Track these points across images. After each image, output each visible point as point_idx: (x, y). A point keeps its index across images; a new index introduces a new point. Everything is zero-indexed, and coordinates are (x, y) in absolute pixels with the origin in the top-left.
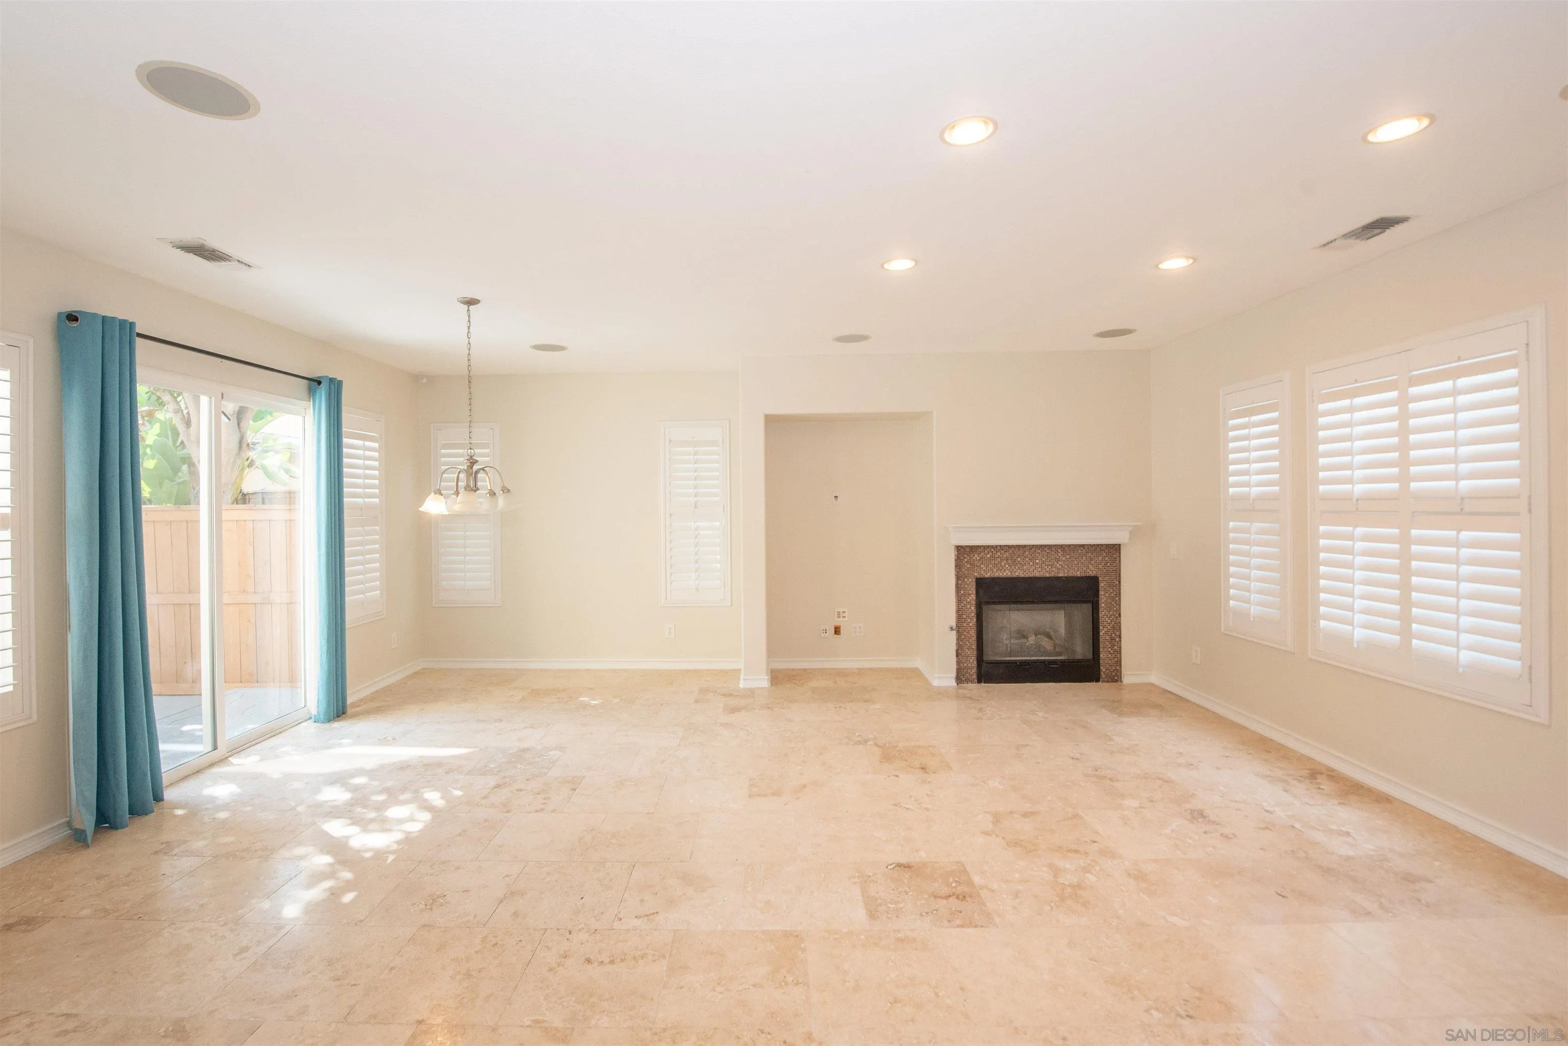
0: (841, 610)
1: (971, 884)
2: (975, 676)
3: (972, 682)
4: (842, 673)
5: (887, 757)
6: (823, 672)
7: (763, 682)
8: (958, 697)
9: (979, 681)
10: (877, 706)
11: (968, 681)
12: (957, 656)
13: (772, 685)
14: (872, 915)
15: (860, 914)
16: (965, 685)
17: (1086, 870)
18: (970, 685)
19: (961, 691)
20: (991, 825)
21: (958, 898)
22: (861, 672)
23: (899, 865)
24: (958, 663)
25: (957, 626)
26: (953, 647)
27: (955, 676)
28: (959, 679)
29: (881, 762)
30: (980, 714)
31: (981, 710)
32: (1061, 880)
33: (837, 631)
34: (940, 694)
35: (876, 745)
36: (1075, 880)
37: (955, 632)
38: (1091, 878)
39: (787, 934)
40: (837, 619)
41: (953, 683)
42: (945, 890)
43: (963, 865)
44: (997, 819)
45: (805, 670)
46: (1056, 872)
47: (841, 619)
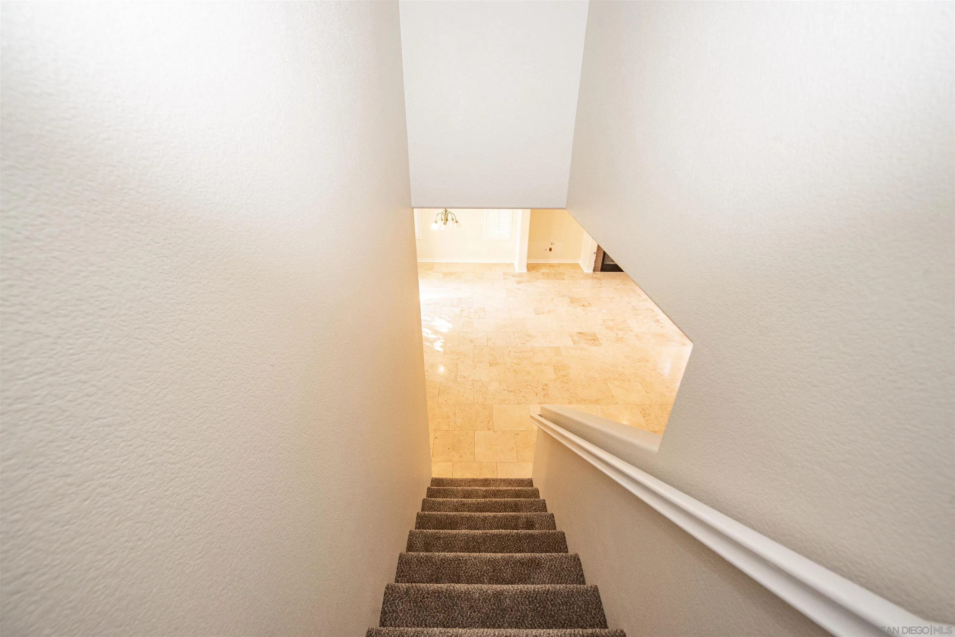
0: (553, 242)
1: (596, 337)
2: (600, 269)
3: (599, 271)
4: (551, 266)
5: (572, 302)
6: (544, 265)
7: (525, 270)
8: (593, 278)
9: (601, 271)
10: (566, 281)
11: (597, 271)
12: (595, 262)
13: (528, 271)
14: (574, 344)
15: (572, 343)
16: (596, 272)
17: (625, 334)
18: (598, 272)
19: (595, 275)
20: (602, 323)
21: (593, 340)
22: (559, 265)
23: (579, 333)
24: (595, 265)
25: (597, 252)
26: (594, 259)
27: (593, 269)
28: (594, 270)
29: (571, 303)
30: (601, 285)
31: (601, 284)
32: (618, 337)
33: (550, 250)
34: (587, 276)
35: (568, 297)
36: (621, 337)
37: (596, 254)
38: (626, 336)
39: (556, 347)
40: (551, 245)
41: (592, 271)
42: (591, 339)
43: (595, 333)
44: (604, 321)
45: (537, 264)
46: (617, 334)
47: (553, 245)
